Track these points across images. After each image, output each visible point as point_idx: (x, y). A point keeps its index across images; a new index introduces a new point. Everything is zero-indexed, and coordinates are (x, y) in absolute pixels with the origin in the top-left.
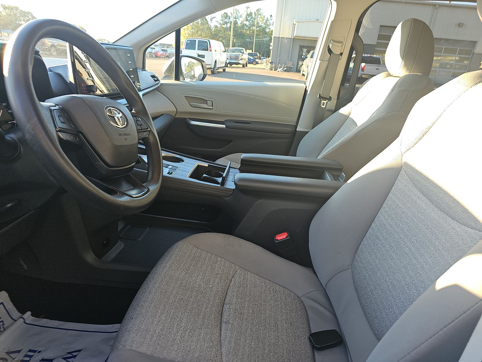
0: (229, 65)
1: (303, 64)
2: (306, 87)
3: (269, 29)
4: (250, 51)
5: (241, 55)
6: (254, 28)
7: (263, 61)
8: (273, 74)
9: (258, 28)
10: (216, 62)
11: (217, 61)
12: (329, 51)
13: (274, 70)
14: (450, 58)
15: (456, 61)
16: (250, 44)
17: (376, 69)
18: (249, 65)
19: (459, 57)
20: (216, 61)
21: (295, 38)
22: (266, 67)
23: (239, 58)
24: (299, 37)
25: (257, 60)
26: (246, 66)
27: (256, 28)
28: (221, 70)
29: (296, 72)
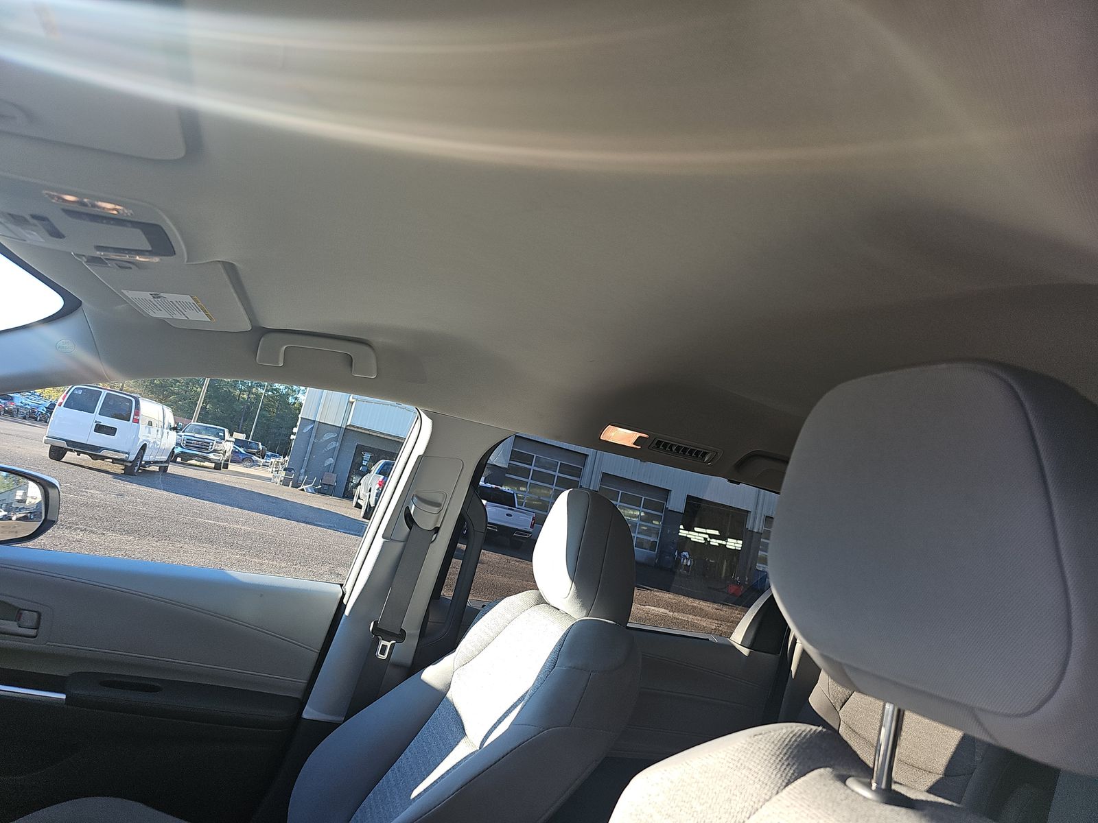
0: (179, 459)
1: (359, 484)
2: (344, 595)
3: (296, 398)
4: (242, 437)
5: (215, 442)
6: (261, 390)
7: (270, 462)
8: (290, 494)
9: (270, 393)
10: (144, 447)
11: (149, 446)
12: (408, 519)
13: (292, 487)
14: (631, 512)
15: (642, 519)
16: (244, 421)
17: (507, 515)
18: (231, 467)
19: (645, 512)
20: (145, 445)
21: (348, 428)
22: (275, 477)
23: (210, 447)
24: (358, 428)
25: (255, 458)
26: (226, 467)
27: (264, 391)
28: (155, 468)
29: (343, 497)
